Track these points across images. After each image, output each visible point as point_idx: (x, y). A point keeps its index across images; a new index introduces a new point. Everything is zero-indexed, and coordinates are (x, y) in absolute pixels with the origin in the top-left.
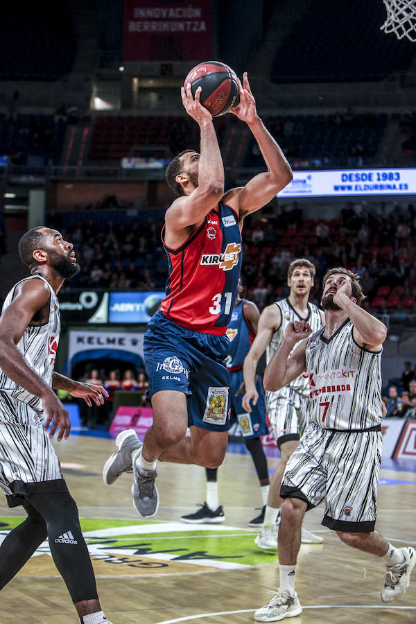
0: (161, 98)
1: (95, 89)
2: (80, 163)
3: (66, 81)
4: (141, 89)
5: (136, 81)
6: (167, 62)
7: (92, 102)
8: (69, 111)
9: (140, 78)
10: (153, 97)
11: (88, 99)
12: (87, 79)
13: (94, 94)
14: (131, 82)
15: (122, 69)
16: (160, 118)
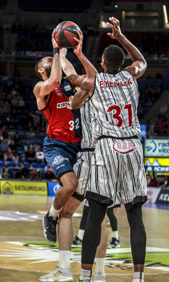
0: (137, 22)
1: (102, 17)
2: (94, 56)
3: (87, 13)
4: (127, 17)
5: (124, 12)
6: (140, 3)
7: (100, 24)
8: (89, 28)
9: (126, 11)
10: (133, 21)
11: (99, 23)
12: (98, 12)
13: (102, 20)
14: (121, 13)
15: (116, 6)
16: (137, 33)
